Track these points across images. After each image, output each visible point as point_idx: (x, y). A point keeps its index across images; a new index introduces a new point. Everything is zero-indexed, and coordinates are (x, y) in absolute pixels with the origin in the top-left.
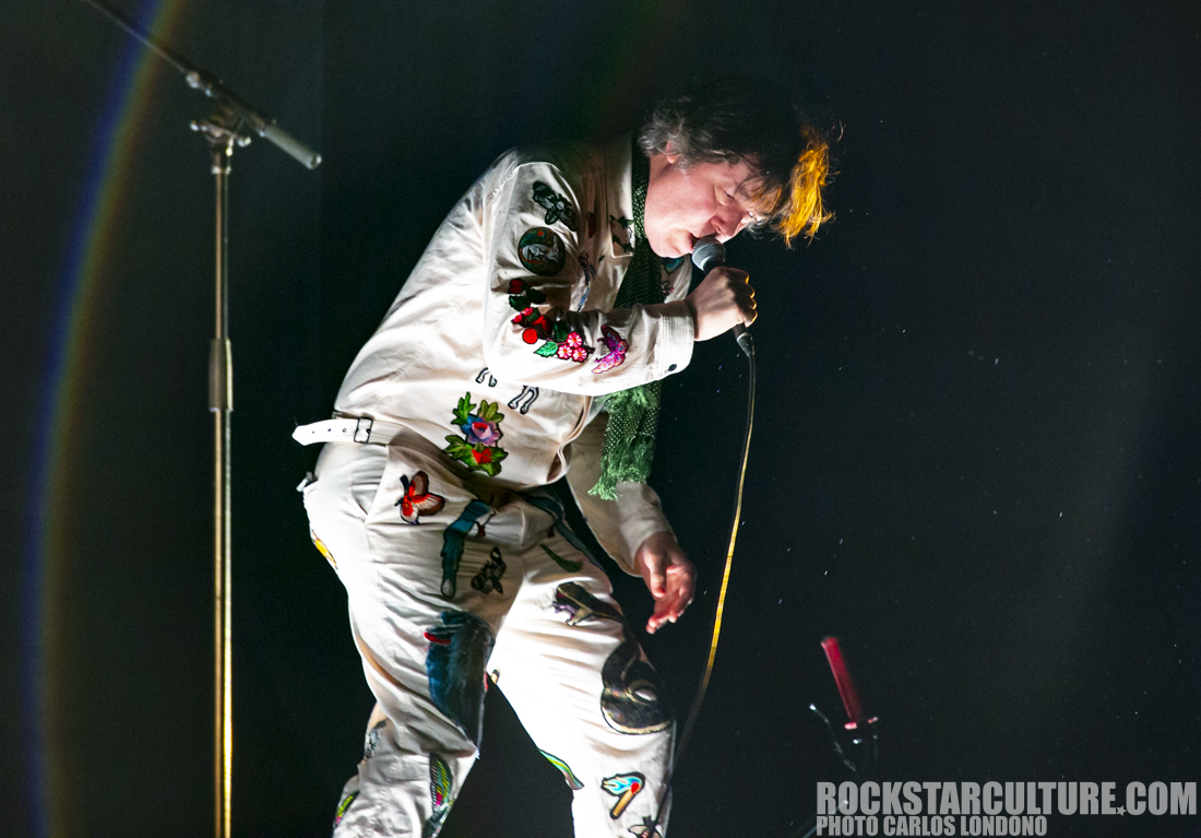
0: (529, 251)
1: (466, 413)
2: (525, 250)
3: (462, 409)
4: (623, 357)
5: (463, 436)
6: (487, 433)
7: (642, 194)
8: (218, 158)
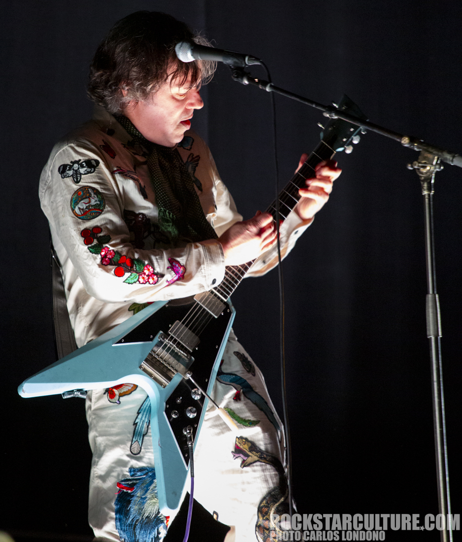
8: (425, 185)
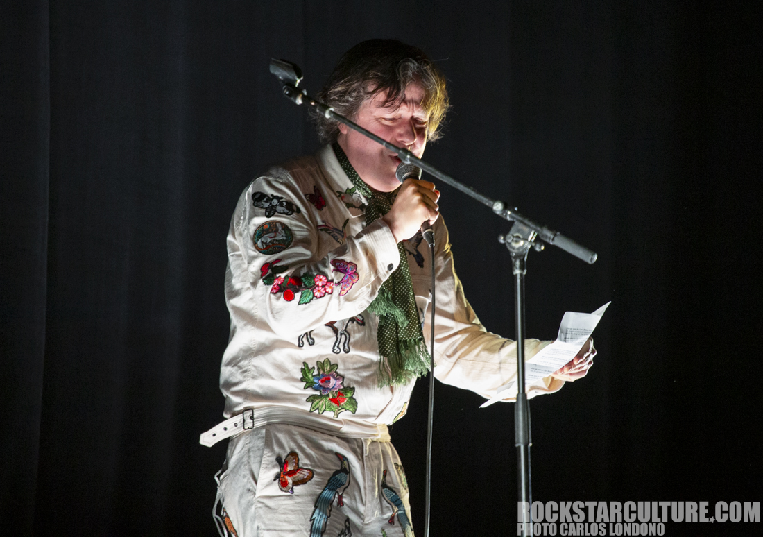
0: (262, 242)
1: (310, 376)
2: (259, 243)
3: (307, 376)
4: (356, 274)
5: (318, 393)
6: (333, 381)
7: (347, 164)
8: (518, 263)
